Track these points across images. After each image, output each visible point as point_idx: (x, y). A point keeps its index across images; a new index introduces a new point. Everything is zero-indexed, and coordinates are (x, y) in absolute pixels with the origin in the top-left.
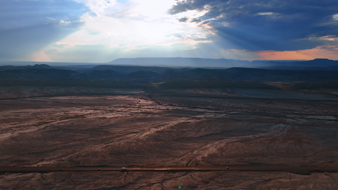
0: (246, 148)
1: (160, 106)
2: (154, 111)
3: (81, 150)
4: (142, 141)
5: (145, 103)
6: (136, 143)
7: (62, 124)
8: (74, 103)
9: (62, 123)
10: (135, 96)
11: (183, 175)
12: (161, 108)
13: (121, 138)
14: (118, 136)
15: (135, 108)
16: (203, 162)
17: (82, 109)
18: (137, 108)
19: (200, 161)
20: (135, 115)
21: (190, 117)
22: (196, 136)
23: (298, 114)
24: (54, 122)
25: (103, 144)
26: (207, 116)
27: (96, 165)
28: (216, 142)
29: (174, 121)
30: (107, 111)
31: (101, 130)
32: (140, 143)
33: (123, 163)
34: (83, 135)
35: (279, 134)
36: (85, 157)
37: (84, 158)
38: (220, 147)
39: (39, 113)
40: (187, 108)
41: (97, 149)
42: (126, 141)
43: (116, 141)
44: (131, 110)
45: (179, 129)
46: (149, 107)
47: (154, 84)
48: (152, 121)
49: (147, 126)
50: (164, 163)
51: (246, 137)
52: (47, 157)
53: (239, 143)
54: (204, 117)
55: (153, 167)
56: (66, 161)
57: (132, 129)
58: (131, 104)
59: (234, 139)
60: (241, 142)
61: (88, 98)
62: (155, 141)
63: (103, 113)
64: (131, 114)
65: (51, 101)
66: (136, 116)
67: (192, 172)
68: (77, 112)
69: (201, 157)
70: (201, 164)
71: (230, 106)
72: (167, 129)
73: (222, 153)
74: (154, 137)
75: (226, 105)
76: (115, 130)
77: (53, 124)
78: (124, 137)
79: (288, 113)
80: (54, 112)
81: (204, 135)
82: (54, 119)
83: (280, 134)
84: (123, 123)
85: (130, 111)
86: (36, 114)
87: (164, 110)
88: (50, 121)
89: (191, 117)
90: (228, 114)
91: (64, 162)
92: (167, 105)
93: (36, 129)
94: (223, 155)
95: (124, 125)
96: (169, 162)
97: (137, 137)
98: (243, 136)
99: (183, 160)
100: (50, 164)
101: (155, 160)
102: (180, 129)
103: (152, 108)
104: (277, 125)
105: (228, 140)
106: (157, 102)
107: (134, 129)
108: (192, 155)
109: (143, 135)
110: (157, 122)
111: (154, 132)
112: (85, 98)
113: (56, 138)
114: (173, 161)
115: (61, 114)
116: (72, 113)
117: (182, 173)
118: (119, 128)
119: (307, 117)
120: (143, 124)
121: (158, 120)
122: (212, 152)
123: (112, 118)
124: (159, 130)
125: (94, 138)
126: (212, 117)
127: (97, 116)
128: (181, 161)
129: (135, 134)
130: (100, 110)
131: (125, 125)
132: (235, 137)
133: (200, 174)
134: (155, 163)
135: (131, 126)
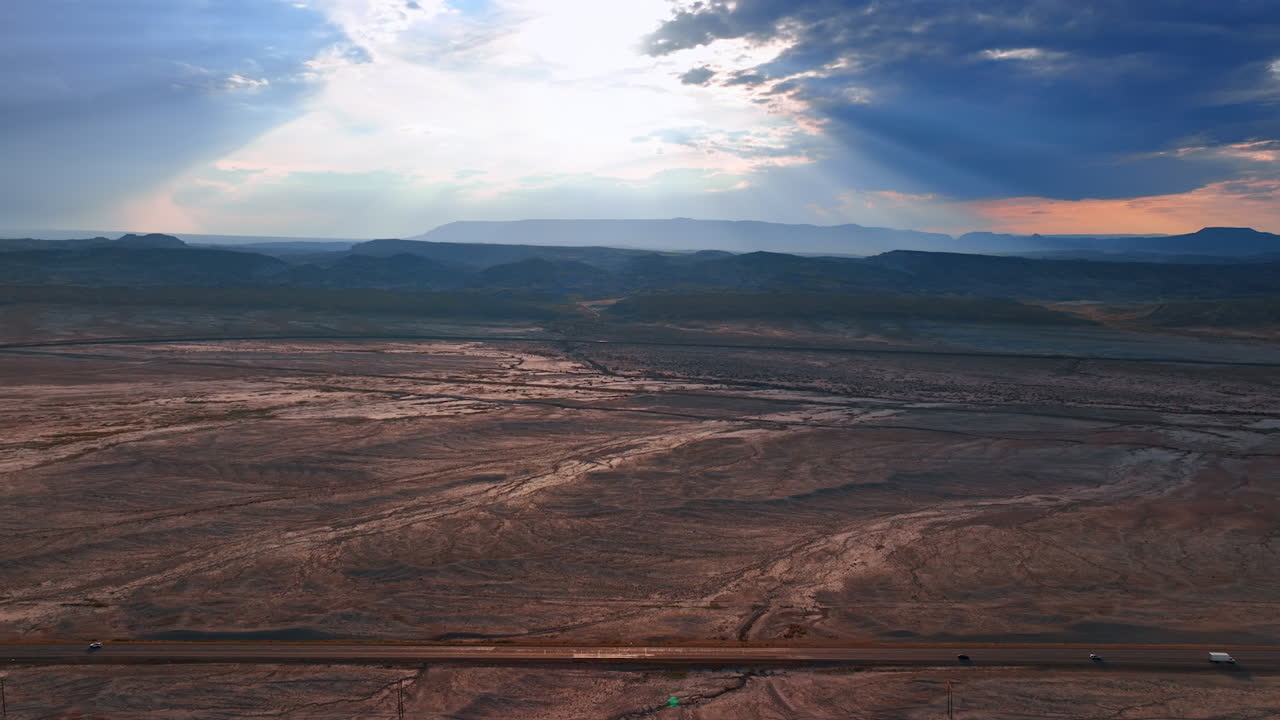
0: (1027, 554)
1: (609, 379)
2: (579, 395)
3: (211, 555)
4: (513, 513)
5: (545, 367)
6: (485, 523)
7: (162, 442)
8: (245, 367)
9: (164, 436)
10: (502, 342)
11: (728, 690)
12: (611, 386)
13: (420, 500)
14: (405, 494)
15: (501, 384)
16: (825, 616)
17: (271, 385)
18: (508, 384)
19: (810, 613)
20: (495, 412)
21: (738, 420)
22: (772, 497)
23: (1209, 412)
24: (128, 434)
25: (327, 528)
26: (815, 417)
27: (261, 628)
28: (874, 524)
29: (668, 432)
30: (378, 394)
31: (331, 465)
32: (507, 523)
33: (407, 622)
34: (238, 485)
35: (1162, 491)
36: (216, 589)
37: (209, 592)
38: (900, 548)
39: (76, 401)
40: (724, 386)
41: (288, 552)
42: (439, 513)
43: (390, 515)
44: (481, 391)
45: (691, 464)
46: (560, 382)
47: (585, 304)
48: (569, 434)
49: (547, 452)
50: (621, 622)
51: (1013, 501)
52: (20, 587)
53: (985, 527)
54: (801, 420)
55: (565, 644)
56: (112, 608)
57: (478, 463)
58: (483, 372)
59: (958, 511)
60: (997, 522)
61: (308, 348)
62: (578, 517)
63: (359, 403)
64: (482, 407)
65: (148, 357)
66: (502, 413)
67: (772, 674)
68: (243, 396)
69: (811, 591)
70: (817, 631)
71: (906, 382)
72: (639, 465)
73: (916, 572)
74: (575, 496)
75: (888, 377)
76: (394, 466)
77: (122, 439)
78: (433, 498)
79: (1164, 410)
80: (143, 397)
81: (810, 490)
82: (135, 421)
83: (1167, 491)
84: (439, 441)
85: (477, 396)
86: (60, 403)
87: (623, 394)
88: (112, 429)
89: (743, 420)
90: (905, 408)
91: (98, 611)
92: (637, 377)
93: (32, 459)
94: (921, 585)
95: (441, 448)
96: (646, 619)
97: (495, 498)
98: (995, 497)
99: (720, 608)
100: (19, 622)
101: (575, 606)
102: (698, 467)
103: (573, 384)
104: (1136, 452)
105: (931, 514)
106: (596, 366)
107: (486, 463)
108: (763, 580)
109: (525, 489)
110: (591, 437)
111: (577, 477)
112: (294, 350)
113: (107, 499)
114: (667, 612)
115: (171, 406)
116: (225, 402)
117: (721, 679)
118: (415, 458)
119: (1257, 425)
120: (530, 444)
121: (595, 431)
122: (863, 568)
123: (395, 419)
124: (599, 468)
125: (291, 501)
126: (836, 420)
127: (329, 414)
128: (712, 612)
129: (487, 486)
130: (349, 390)
131: (447, 449)
132: (961, 504)
133: (816, 683)
134: (573, 620)
135: (472, 450)
